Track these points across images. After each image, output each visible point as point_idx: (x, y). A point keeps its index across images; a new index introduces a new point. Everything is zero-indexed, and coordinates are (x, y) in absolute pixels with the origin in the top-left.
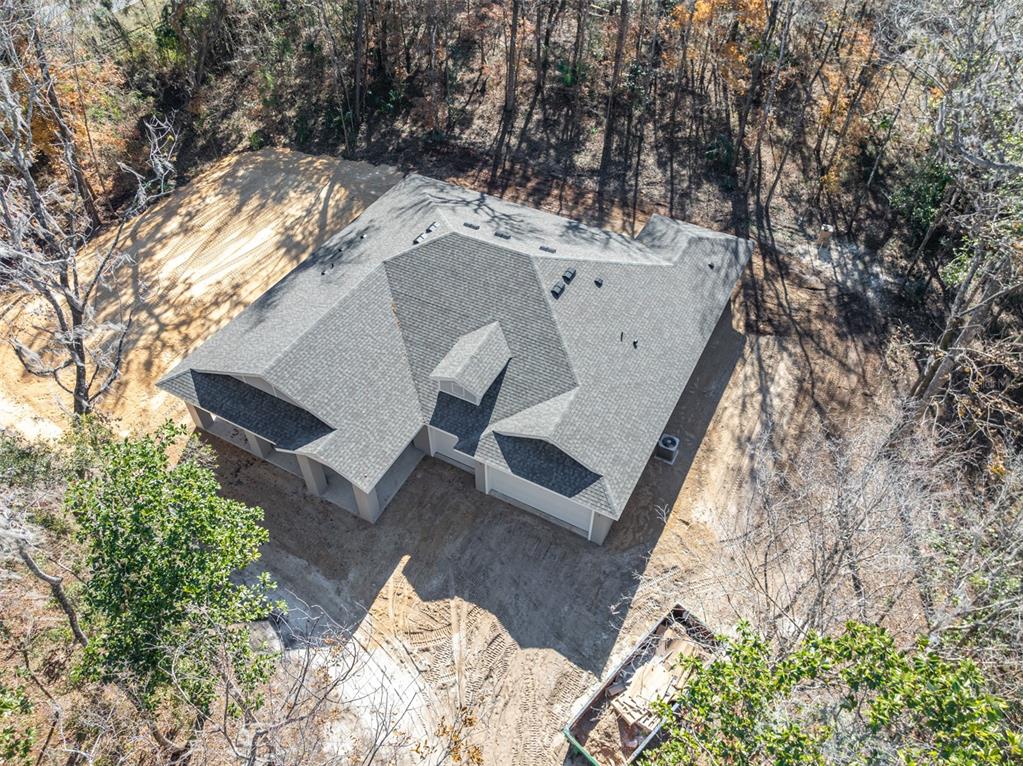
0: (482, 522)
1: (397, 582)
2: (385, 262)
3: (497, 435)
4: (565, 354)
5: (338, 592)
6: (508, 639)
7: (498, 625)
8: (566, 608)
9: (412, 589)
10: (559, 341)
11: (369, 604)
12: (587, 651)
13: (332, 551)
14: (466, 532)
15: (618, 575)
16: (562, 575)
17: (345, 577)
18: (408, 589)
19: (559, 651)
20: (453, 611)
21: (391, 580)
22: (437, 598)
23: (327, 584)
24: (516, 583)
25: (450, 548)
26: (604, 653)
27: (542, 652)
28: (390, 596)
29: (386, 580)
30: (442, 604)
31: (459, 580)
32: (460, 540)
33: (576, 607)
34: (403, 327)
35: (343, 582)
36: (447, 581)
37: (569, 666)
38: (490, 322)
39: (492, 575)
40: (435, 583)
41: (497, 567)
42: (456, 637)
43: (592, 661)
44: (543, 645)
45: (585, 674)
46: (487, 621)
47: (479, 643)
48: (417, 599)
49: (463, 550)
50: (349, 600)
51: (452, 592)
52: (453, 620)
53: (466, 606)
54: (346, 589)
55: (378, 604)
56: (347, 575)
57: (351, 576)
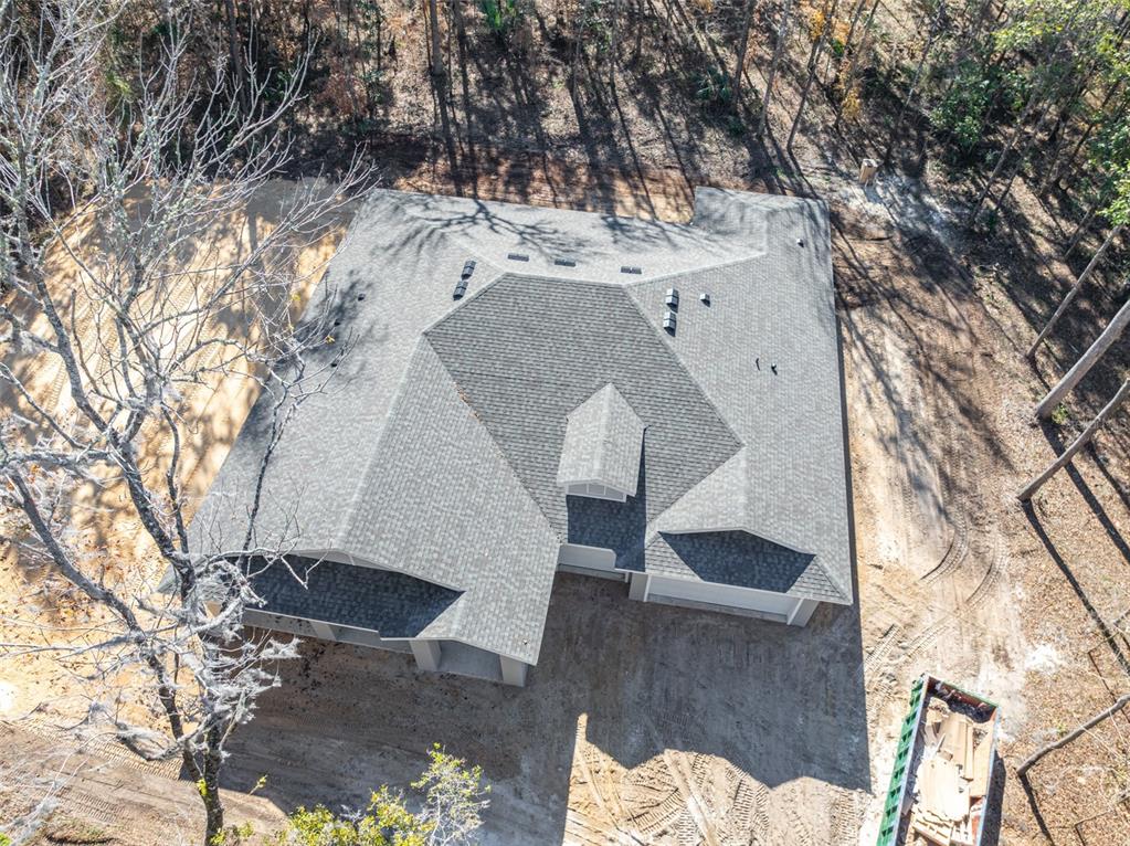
0: (656, 640)
1: (585, 756)
2: (426, 334)
3: (666, 536)
4: (713, 408)
5: (518, 794)
6: (752, 783)
7: (736, 771)
8: (800, 720)
9: (610, 759)
10: (698, 392)
11: (565, 798)
12: (846, 766)
13: (484, 741)
14: (642, 661)
15: (838, 658)
16: (777, 679)
17: (518, 771)
18: (605, 762)
19: (815, 777)
20: (672, 770)
21: (577, 754)
22: (645, 759)
24: (730, 708)
25: (633, 687)
26: (864, 758)
27: (800, 781)
28: (587, 778)
29: (571, 757)
30: (651, 763)
31: (662, 726)
32: (640, 673)
33: (810, 714)
34: (483, 418)
35: (519, 778)
36: (647, 733)
37: (833, 792)
38: (600, 386)
39: (698, 707)
40: (635, 740)
41: (699, 694)
42: (690, 803)
43: (855, 776)
44: (796, 776)
45: (855, 795)
46: (718, 769)
47: (722, 801)
48: (621, 769)
49: (650, 686)
50: (537, 800)
51: (660, 745)
52: (678, 782)
53: (686, 758)
54: (526, 786)
55: (575, 794)
56: (518, 767)
57: (525, 767)
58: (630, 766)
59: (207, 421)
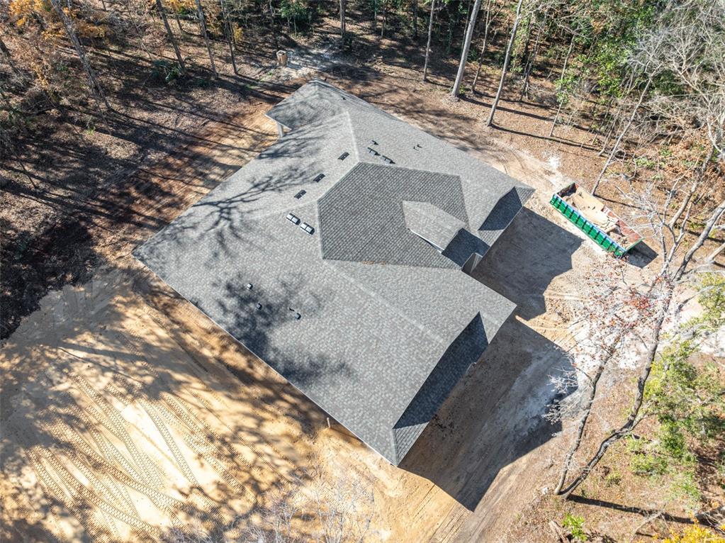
0: (495, 274)
1: (534, 325)
2: (324, 258)
3: (481, 229)
5: (540, 358)
6: (568, 273)
7: (561, 276)
8: (549, 244)
9: (539, 316)
11: (548, 341)
12: (571, 241)
13: (511, 361)
14: (501, 283)
15: (530, 218)
16: (530, 242)
17: (530, 354)
19: (572, 253)
20: (552, 297)
21: (532, 328)
22: (544, 305)
23: (534, 365)
24: (535, 264)
26: (571, 235)
27: (573, 259)
28: (544, 329)
29: (533, 330)
30: (547, 303)
31: (533, 291)
32: (506, 287)
33: (549, 240)
34: (385, 262)
35: (533, 355)
36: (533, 298)
37: (580, 251)
39: (530, 274)
40: (534, 304)
41: (525, 271)
42: (566, 298)
43: (577, 242)
44: (570, 258)
45: (583, 245)
47: (569, 287)
48: (545, 315)
49: (514, 287)
50: (545, 352)
51: (540, 296)
52: (558, 298)
53: (549, 290)
54: (538, 354)
55: (548, 336)
56: (528, 353)
57: (529, 350)
58: (545, 311)
59: (239, 429)
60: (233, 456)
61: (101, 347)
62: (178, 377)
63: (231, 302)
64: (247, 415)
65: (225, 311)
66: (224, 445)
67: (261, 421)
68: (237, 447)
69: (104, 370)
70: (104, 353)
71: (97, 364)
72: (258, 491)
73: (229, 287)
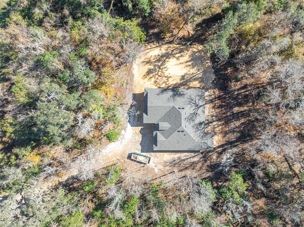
2: (174, 106)
3: (157, 133)
4: (170, 136)
6: (140, 142)
11: (136, 127)
12: (143, 150)
18: (140, 129)
23: (136, 121)
24: (146, 140)
27: (141, 147)
29: (140, 127)
31: (144, 134)
33: (147, 147)
38: (171, 125)
39: (146, 137)
40: (142, 132)
42: (138, 137)
46: (141, 139)
47: (138, 140)
49: (147, 133)
50: (136, 124)
53: (141, 136)
58: (140, 132)
59: (168, 81)
60: (166, 77)
61: (197, 76)
62: (182, 81)
63: (182, 93)
64: (168, 84)
65: (182, 91)
66: (168, 78)
67: (166, 84)
68: (166, 78)
69: (193, 74)
70: (196, 75)
71: (195, 73)
72: (159, 76)
73: (184, 94)
